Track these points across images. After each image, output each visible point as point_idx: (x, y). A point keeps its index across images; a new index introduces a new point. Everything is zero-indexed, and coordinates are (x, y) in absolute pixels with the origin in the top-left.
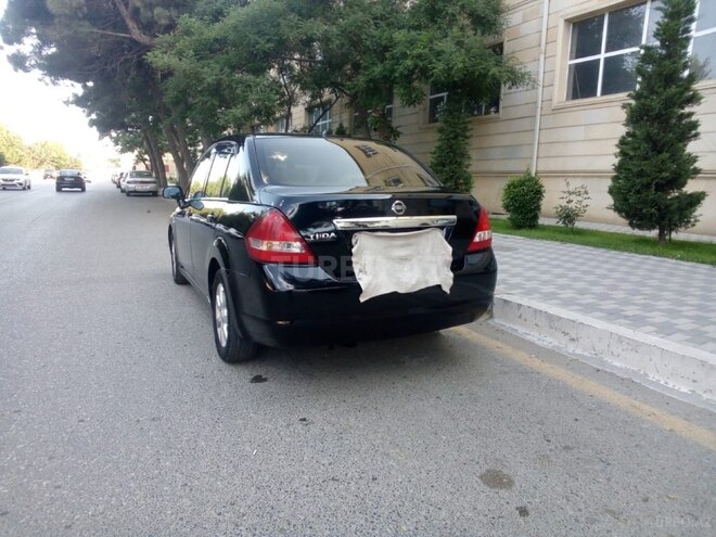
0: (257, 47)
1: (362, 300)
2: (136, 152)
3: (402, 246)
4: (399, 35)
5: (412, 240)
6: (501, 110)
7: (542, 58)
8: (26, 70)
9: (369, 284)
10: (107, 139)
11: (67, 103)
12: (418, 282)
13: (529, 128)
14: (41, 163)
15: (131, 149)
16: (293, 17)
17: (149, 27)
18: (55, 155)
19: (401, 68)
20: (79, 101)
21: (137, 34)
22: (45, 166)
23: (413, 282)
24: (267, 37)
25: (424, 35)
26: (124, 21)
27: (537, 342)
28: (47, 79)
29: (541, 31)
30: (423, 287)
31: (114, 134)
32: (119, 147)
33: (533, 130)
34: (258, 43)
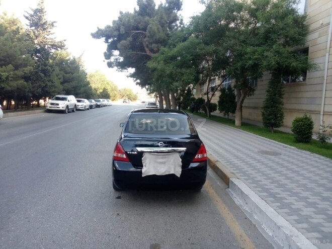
0: (187, 58)
1: (143, 176)
2: (154, 94)
3: (162, 158)
4: (249, 49)
5: (167, 156)
6: (307, 80)
7: (327, 54)
8: (112, 67)
9: (146, 171)
10: (144, 88)
11: (128, 77)
12: (165, 172)
13: (320, 89)
14: (123, 96)
15: (153, 93)
16: (203, 45)
17: (152, 51)
18: (128, 93)
19: (248, 64)
20: (132, 76)
21: (148, 53)
22: (124, 98)
23: (163, 172)
24: (191, 54)
25: (259, 49)
26: (144, 48)
27: (236, 202)
28: (120, 70)
29: (327, 42)
30: (167, 174)
31: (147, 87)
32: (149, 92)
33: (322, 91)
34: (187, 57)
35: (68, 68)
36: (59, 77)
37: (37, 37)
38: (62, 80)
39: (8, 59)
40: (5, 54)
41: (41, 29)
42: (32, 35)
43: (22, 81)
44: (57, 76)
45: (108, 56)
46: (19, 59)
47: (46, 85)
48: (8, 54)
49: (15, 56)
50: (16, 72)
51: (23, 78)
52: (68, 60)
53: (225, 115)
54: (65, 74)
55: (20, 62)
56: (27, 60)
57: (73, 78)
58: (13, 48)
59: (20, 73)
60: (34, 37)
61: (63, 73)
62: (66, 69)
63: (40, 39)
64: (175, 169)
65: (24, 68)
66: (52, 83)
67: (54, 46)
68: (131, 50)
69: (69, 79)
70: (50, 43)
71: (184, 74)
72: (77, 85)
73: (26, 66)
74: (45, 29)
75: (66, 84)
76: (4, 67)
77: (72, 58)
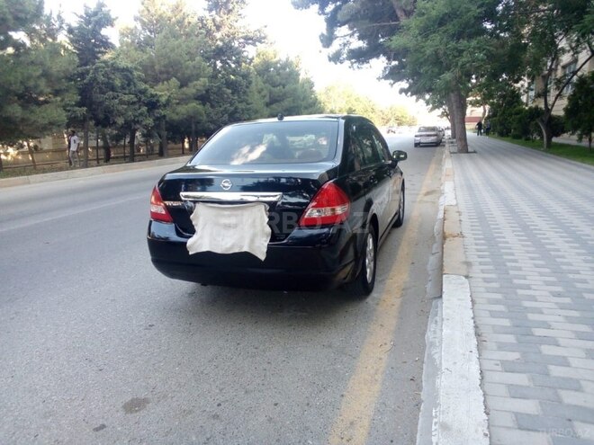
1: (191, 253)
11: (379, 79)
14: (388, 122)
18: (399, 115)
20: (388, 75)
26: (395, 11)
28: (355, 65)
35: (278, 77)
36: (263, 93)
37: (218, 28)
38: (267, 99)
39: (171, 69)
40: (166, 61)
41: (224, 14)
42: (210, 24)
43: (194, 104)
44: (260, 92)
45: (327, 40)
46: (187, 68)
47: (236, 109)
48: (170, 62)
49: (180, 63)
50: (185, 89)
51: (196, 99)
52: (277, 63)
53: (580, 139)
54: (272, 89)
55: (189, 72)
56: (199, 68)
57: (285, 94)
58: (176, 50)
59: (190, 90)
60: (214, 28)
61: (270, 87)
62: (275, 79)
63: (225, 30)
64: (252, 241)
65: (195, 82)
66: (248, 104)
67: (249, 40)
68: (367, 21)
69: (279, 96)
70: (240, 35)
71: (463, 51)
72: (292, 105)
73: (198, 77)
74: (230, 11)
75: (274, 106)
76: (165, 82)
77: (284, 59)
